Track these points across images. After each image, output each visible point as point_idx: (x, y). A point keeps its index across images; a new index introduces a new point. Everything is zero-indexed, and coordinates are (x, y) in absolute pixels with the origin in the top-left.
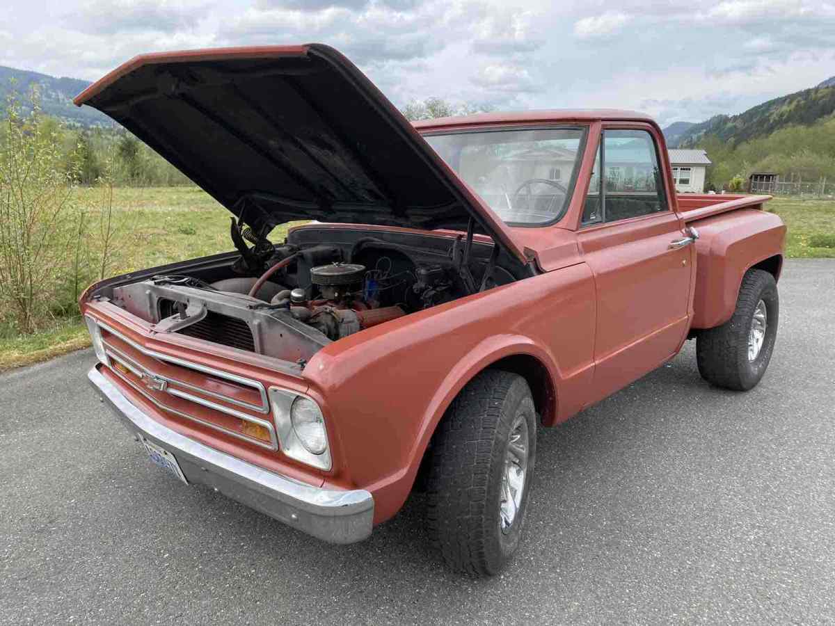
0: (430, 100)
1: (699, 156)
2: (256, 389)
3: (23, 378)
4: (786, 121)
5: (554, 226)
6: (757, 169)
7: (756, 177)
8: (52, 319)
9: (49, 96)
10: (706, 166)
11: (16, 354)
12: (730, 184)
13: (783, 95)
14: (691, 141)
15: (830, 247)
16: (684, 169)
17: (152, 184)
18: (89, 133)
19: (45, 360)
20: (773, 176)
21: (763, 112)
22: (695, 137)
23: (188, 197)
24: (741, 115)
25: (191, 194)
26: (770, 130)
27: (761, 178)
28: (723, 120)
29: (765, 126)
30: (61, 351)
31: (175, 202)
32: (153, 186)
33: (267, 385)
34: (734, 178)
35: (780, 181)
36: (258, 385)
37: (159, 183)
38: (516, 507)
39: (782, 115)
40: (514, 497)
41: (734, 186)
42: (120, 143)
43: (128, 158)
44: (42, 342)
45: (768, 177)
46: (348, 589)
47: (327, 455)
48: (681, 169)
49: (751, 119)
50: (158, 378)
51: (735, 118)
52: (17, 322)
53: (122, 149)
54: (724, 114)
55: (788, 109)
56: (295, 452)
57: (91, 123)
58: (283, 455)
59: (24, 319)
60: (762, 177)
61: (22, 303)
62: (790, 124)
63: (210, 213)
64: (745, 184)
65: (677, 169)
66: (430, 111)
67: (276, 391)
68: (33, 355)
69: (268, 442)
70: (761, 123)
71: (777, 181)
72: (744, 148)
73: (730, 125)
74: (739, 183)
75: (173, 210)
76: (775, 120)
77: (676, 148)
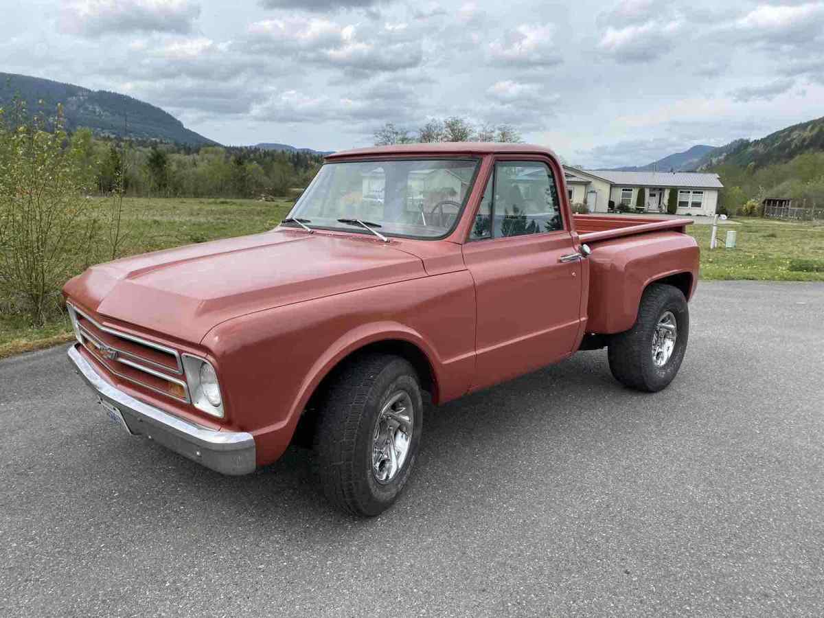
0: (450, 119)
1: (713, 180)
2: (173, 356)
3: (28, 360)
4: (807, 147)
5: (445, 239)
6: (771, 194)
7: (769, 201)
8: (61, 314)
9: (86, 109)
10: (718, 189)
11: (23, 341)
12: (744, 208)
13: (805, 121)
14: (711, 165)
15: (807, 271)
16: (696, 193)
17: (178, 194)
18: (122, 144)
19: (47, 347)
20: (785, 201)
21: (785, 137)
22: (714, 161)
23: (208, 208)
24: (762, 139)
25: (211, 206)
26: (791, 156)
27: (773, 203)
28: (743, 145)
29: (787, 150)
30: (63, 341)
31: (195, 213)
32: (178, 197)
33: (180, 352)
34: (749, 203)
35: (792, 206)
36: (175, 353)
37: (184, 194)
38: (398, 467)
39: (804, 140)
40: (397, 457)
41: (747, 211)
42: (150, 154)
43: (157, 169)
44: (48, 332)
45: (781, 202)
46: (253, 523)
47: (221, 408)
48: (694, 193)
49: (773, 144)
50: (111, 350)
51: (757, 142)
52: (29, 315)
53: (151, 161)
54: (745, 138)
55: (810, 135)
56: (202, 405)
57: (126, 135)
58: (194, 407)
59: (36, 313)
60: (775, 202)
61: (35, 299)
62: (811, 149)
63: (224, 223)
64: (758, 209)
65: (689, 192)
66: (449, 129)
67: (187, 356)
68: (38, 342)
69: (184, 398)
70: (781, 148)
71: (790, 207)
72: (763, 173)
73: (751, 149)
74: (753, 207)
75: (190, 220)
76: (796, 145)
77: (695, 172)
